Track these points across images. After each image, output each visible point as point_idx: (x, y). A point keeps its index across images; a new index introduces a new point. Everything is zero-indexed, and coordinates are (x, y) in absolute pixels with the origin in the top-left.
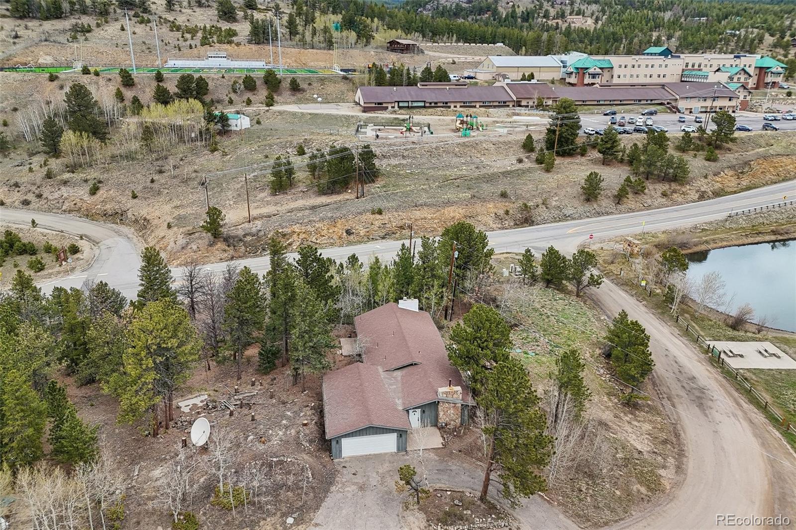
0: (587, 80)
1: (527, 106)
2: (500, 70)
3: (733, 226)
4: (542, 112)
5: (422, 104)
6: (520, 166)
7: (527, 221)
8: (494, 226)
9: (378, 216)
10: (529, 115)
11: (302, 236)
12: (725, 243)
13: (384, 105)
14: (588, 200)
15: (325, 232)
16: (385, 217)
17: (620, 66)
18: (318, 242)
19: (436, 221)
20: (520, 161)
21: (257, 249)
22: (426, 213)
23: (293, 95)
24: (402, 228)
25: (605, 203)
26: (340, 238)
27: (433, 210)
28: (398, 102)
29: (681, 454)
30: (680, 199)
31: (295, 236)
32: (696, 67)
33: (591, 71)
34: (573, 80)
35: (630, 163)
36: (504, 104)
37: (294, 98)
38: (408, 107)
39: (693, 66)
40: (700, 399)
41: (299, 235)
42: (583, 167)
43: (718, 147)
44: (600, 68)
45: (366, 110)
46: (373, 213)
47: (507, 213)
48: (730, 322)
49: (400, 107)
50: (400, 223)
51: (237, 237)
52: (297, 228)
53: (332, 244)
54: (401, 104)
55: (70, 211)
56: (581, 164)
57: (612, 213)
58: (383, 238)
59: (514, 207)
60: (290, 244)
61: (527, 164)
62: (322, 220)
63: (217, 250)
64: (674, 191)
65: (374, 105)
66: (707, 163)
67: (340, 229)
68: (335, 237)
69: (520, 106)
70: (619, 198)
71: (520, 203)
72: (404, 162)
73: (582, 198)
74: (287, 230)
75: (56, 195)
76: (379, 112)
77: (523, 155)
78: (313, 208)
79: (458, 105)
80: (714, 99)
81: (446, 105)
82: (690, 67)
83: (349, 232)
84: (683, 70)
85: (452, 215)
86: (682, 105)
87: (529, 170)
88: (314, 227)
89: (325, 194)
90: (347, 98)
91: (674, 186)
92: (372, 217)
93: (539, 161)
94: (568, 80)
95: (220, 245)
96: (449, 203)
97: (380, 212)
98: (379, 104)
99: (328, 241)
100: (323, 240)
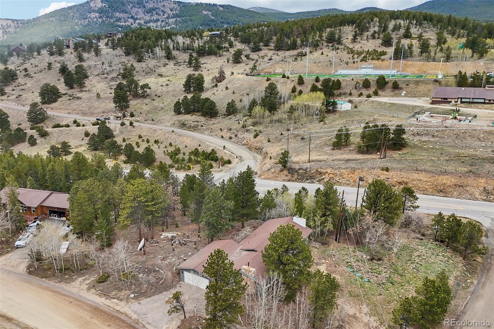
5: (483, 101)
9: (385, 172)
11: (331, 176)
13: (449, 100)
15: (346, 176)
16: (390, 174)
18: (340, 181)
19: (429, 184)
21: (303, 178)
22: (422, 176)
23: (393, 91)
26: (354, 181)
27: (429, 175)
28: (461, 98)
31: (327, 175)
37: (392, 93)
38: (469, 102)
41: (329, 174)
45: (433, 103)
46: (382, 170)
49: (462, 102)
50: (400, 180)
51: (294, 169)
52: (329, 170)
53: (348, 185)
54: (463, 100)
55: (244, 145)
60: (323, 179)
62: (347, 168)
63: (283, 174)
65: (440, 100)
67: (356, 177)
68: (351, 180)
72: (432, 140)
74: (323, 171)
75: (242, 136)
76: (445, 105)
83: (361, 179)
85: (444, 181)
88: (340, 171)
92: (381, 172)
95: (285, 172)
97: (387, 170)
98: (444, 99)
99: (346, 182)
100: (343, 181)
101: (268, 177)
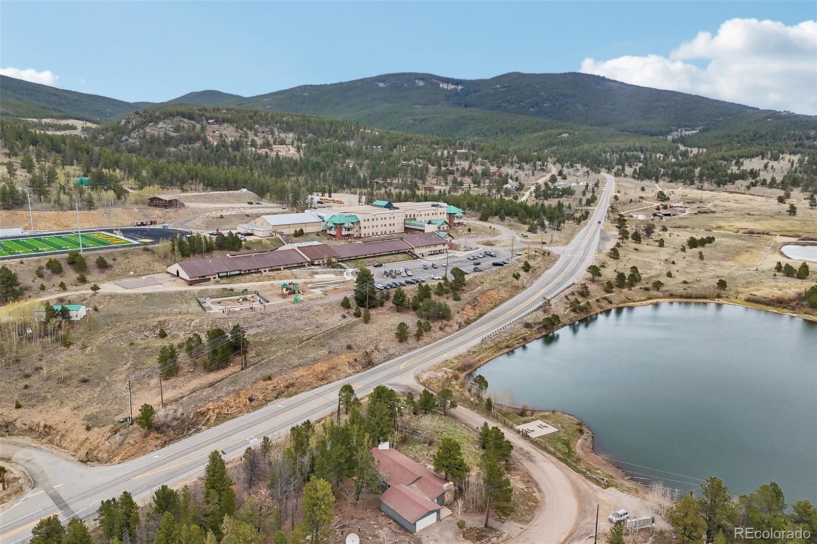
0: (344, 233)
1: (319, 265)
2: (275, 228)
3: (486, 346)
4: (333, 270)
5: (238, 272)
6: (345, 320)
7: (370, 364)
8: (350, 372)
9: (269, 382)
10: (325, 273)
11: (217, 411)
12: (487, 359)
13: (207, 277)
14: (401, 341)
15: (233, 403)
16: (274, 381)
17: (365, 220)
18: (229, 412)
19: (311, 376)
20: (344, 317)
21: (183, 430)
22: (301, 372)
23: (103, 272)
24: (287, 387)
25: (411, 341)
26: (245, 405)
27: (306, 369)
28: (218, 273)
29: (537, 485)
30: (450, 330)
31: (211, 412)
32: (412, 217)
33: (346, 225)
34: (333, 232)
35: (415, 308)
36: (301, 265)
37: (105, 275)
38: (227, 276)
39: (410, 216)
40: (530, 459)
41: (214, 410)
42: (387, 316)
43: (457, 290)
44: (352, 223)
45: (191, 283)
46: (265, 380)
47: (356, 360)
48: (518, 412)
49: (219, 277)
50: (286, 384)
52: (210, 405)
53: (240, 412)
54: (221, 275)
56: (384, 314)
57: (414, 348)
58: (276, 398)
59: (359, 355)
60: (208, 420)
61: (352, 319)
62: (228, 394)
63: (151, 439)
64: (446, 326)
65: (198, 278)
66: (455, 302)
67: (244, 399)
68: (242, 406)
69: (313, 265)
70: (418, 336)
71: (362, 352)
72: (260, 331)
73: (397, 340)
74: (203, 409)
76: (204, 283)
77: (344, 312)
78: (211, 385)
79: (267, 270)
80: (435, 245)
81: (258, 271)
82: (408, 217)
83: (251, 400)
84: (405, 220)
85: (320, 369)
86: (417, 252)
87: (354, 324)
88: (223, 401)
89: (210, 371)
90: (155, 268)
91: (445, 322)
92: (265, 383)
93: (357, 315)
94: (328, 232)
95: (154, 434)
96: (315, 361)
97: (270, 378)
98: (202, 277)
99: (237, 410)
100: (234, 410)
101: (129, 454)
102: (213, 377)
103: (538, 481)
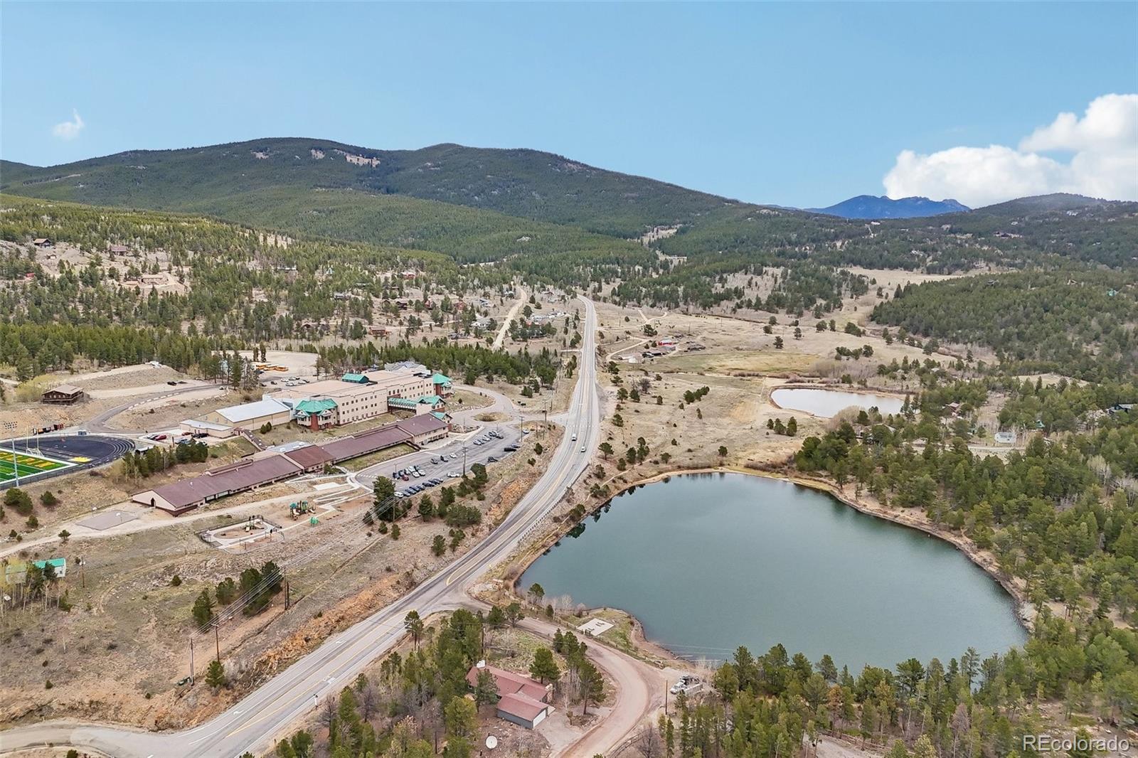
0: (321, 422)
1: (313, 471)
2: (237, 425)
3: (524, 549)
4: (331, 477)
5: (227, 493)
6: (371, 539)
7: (413, 584)
8: (395, 595)
9: (320, 619)
10: (325, 482)
11: (277, 657)
12: (529, 563)
14: (438, 555)
15: (291, 646)
16: (325, 617)
17: (343, 404)
18: (289, 657)
19: (359, 607)
20: (370, 535)
21: (250, 682)
22: (348, 603)
24: (338, 621)
25: (448, 552)
26: (302, 647)
27: (352, 599)
28: (205, 498)
30: (481, 535)
31: (272, 659)
32: (396, 393)
33: (323, 414)
34: (308, 423)
35: (442, 515)
36: (293, 476)
38: (215, 499)
39: (394, 393)
41: (274, 657)
42: (414, 528)
43: (479, 487)
44: (330, 410)
45: (176, 514)
46: (315, 618)
47: (398, 582)
48: (576, 613)
49: (207, 502)
50: (337, 618)
52: (270, 652)
53: (299, 655)
54: (208, 499)
56: (410, 526)
57: (452, 560)
58: (330, 634)
59: (400, 576)
60: (271, 668)
61: (378, 537)
62: (284, 638)
63: (222, 696)
64: (477, 531)
65: (184, 507)
66: (480, 502)
67: (301, 641)
68: (299, 648)
69: (307, 472)
70: (454, 547)
71: (402, 572)
73: (434, 554)
74: (265, 657)
76: (191, 512)
77: (368, 530)
78: (260, 631)
79: (257, 486)
80: (435, 431)
81: (248, 489)
82: (392, 394)
83: (307, 640)
84: (388, 398)
85: (366, 597)
86: (417, 441)
87: (383, 542)
88: (281, 646)
89: (253, 615)
90: (113, 497)
91: (475, 527)
92: (316, 621)
93: (383, 531)
94: (300, 422)
95: (223, 691)
96: (359, 590)
97: (320, 615)
98: (189, 505)
99: (296, 653)
100: (293, 653)
101: (205, 715)
102: (257, 622)
103: (611, 672)
